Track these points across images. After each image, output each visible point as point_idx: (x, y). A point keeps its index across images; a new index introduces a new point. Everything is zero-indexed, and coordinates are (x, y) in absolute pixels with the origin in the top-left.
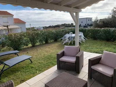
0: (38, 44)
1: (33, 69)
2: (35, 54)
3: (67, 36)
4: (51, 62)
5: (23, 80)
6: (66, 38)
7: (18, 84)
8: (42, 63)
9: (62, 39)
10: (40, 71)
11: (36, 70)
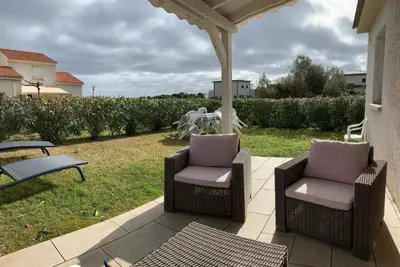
0: (106, 133)
1: (84, 199)
2: (96, 159)
3: (193, 116)
4: (142, 187)
5: (46, 233)
6: (188, 123)
7: (28, 244)
8: (114, 186)
9: (177, 125)
10: (106, 209)
11: (94, 205)
